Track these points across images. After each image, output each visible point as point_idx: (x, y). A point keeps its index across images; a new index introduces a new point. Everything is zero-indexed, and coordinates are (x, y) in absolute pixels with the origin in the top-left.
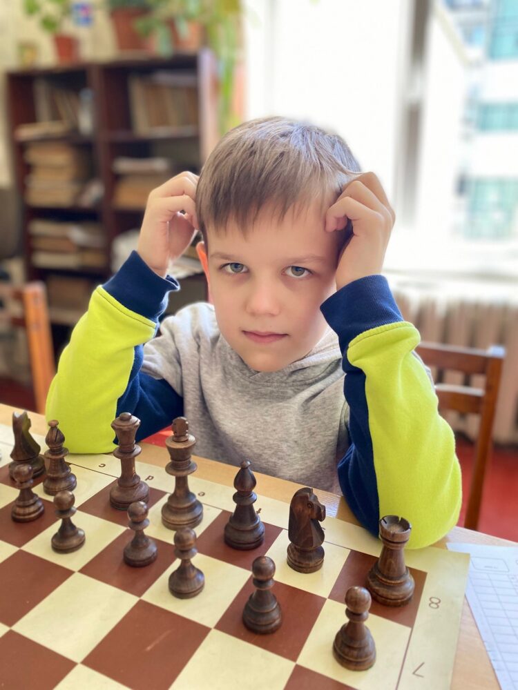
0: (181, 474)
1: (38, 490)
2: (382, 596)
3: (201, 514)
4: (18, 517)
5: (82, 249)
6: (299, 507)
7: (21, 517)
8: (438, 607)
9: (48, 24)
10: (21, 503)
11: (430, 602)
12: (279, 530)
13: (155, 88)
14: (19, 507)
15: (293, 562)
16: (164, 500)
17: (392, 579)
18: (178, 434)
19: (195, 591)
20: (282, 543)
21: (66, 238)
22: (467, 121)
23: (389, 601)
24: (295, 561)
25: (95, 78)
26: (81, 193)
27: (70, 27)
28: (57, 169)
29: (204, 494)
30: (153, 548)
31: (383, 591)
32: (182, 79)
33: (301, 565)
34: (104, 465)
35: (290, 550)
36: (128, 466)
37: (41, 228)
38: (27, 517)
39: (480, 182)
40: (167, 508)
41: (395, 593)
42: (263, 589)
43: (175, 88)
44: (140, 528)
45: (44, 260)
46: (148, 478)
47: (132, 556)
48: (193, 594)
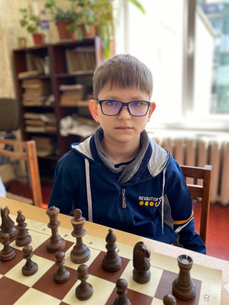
0: (79, 236)
1: (13, 244)
2: (180, 296)
3: (90, 255)
4: (3, 259)
5: (47, 124)
6: (138, 251)
7: (5, 259)
8: (208, 300)
9: (30, 29)
10: (4, 252)
11: (204, 298)
12: (129, 260)
13: (76, 53)
14: (4, 254)
15: (136, 278)
16: (71, 248)
17: (184, 287)
18: (76, 217)
19: (88, 297)
20: (130, 268)
21: (40, 120)
22: (215, 61)
23: (184, 298)
24: (137, 278)
25: (51, 51)
26: (46, 100)
27: (40, 30)
28: (35, 90)
29: (92, 243)
30: (68, 274)
31: (181, 293)
32: (88, 50)
33: (139, 280)
34: (45, 229)
35: (134, 272)
36: (54, 231)
37: (28, 116)
38: (7, 259)
39: (222, 87)
40: (73, 253)
41: (187, 294)
42: (122, 296)
43: (85, 53)
44: (61, 264)
45: (30, 129)
46: (65, 236)
47: (58, 278)
48: (87, 298)
